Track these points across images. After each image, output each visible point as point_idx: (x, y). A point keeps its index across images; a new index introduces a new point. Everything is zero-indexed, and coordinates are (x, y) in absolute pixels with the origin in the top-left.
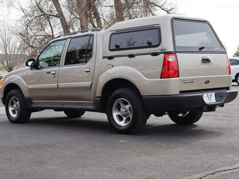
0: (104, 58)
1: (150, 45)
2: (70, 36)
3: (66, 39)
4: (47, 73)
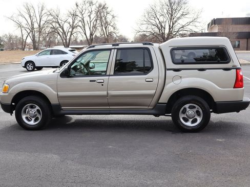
0: (168, 69)
2: (114, 47)
3: (110, 50)
4: (90, 81)
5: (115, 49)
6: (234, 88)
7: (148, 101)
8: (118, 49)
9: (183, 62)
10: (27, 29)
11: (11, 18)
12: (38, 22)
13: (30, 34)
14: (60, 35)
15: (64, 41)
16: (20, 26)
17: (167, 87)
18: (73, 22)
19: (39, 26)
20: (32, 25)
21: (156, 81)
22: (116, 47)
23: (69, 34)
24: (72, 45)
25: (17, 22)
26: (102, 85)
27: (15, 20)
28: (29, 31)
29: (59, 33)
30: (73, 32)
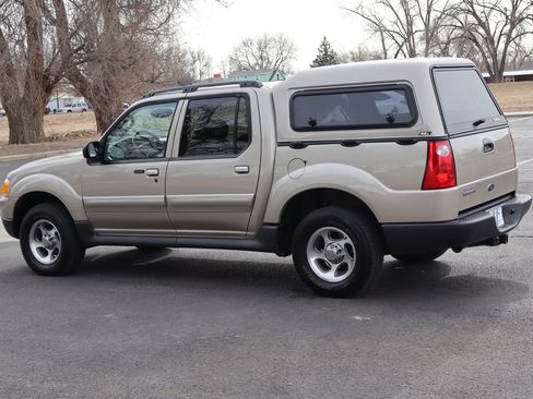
0: (281, 144)
1: (391, 123)
2: (184, 95)
3: (176, 101)
4: (136, 172)
5: (185, 98)
6: (423, 188)
7: (243, 217)
8: (191, 99)
9: (313, 127)
10: (395, 35)
11: (358, 11)
12: (424, 14)
13: (404, 48)
14: (477, 44)
15: (490, 60)
16: (380, 29)
17: (277, 184)
18: (515, 8)
19: (427, 25)
20: (410, 24)
21: (254, 171)
22: (190, 94)
23: (503, 39)
24: (510, 69)
25: (372, 18)
26: (156, 181)
27: (367, 13)
28: (401, 40)
29: (475, 41)
30: (513, 35)
